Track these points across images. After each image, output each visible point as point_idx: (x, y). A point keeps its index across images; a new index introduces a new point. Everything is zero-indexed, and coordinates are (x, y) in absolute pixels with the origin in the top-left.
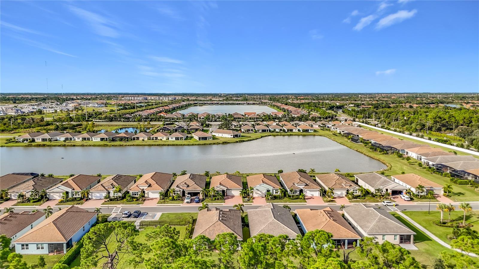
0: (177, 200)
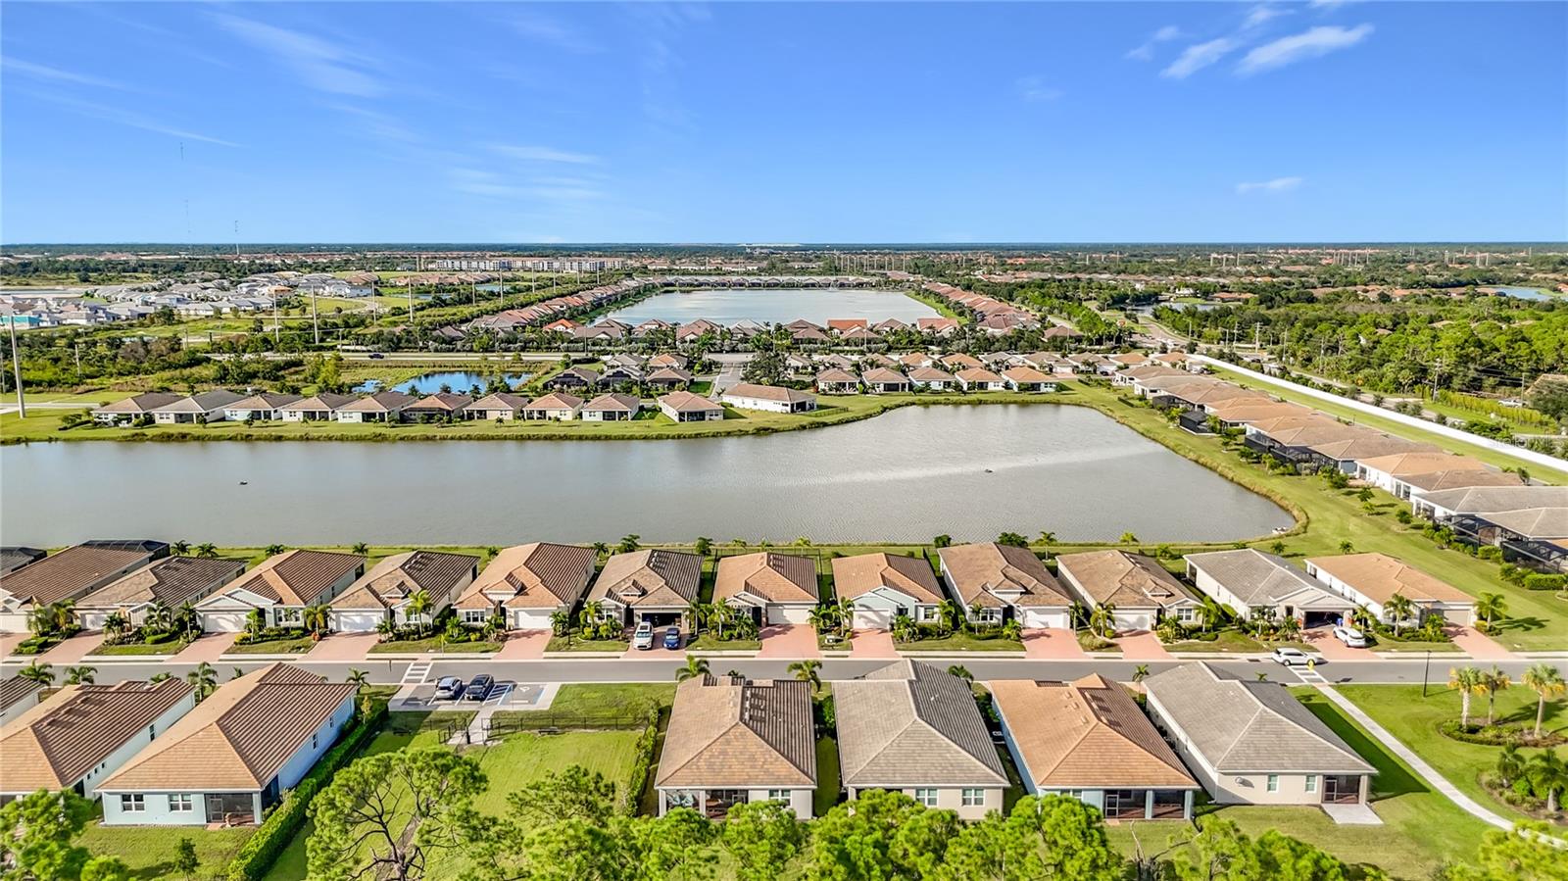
0: (608, 638)
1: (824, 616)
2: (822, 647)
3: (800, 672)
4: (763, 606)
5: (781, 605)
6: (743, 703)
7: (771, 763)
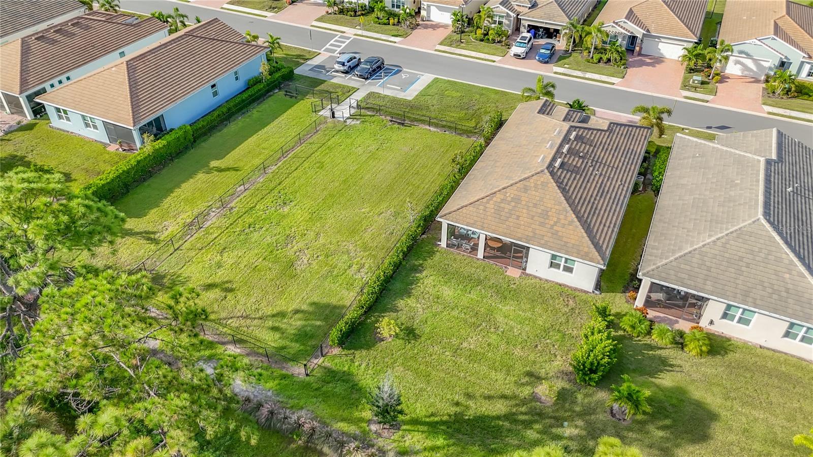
0: (494, 41)
1: (698, 56)
2: (685, 86)
3: (645, 115)
4: (640, 36)
5: (659, 37)
6: (561, 146)
7: (563, 226)
